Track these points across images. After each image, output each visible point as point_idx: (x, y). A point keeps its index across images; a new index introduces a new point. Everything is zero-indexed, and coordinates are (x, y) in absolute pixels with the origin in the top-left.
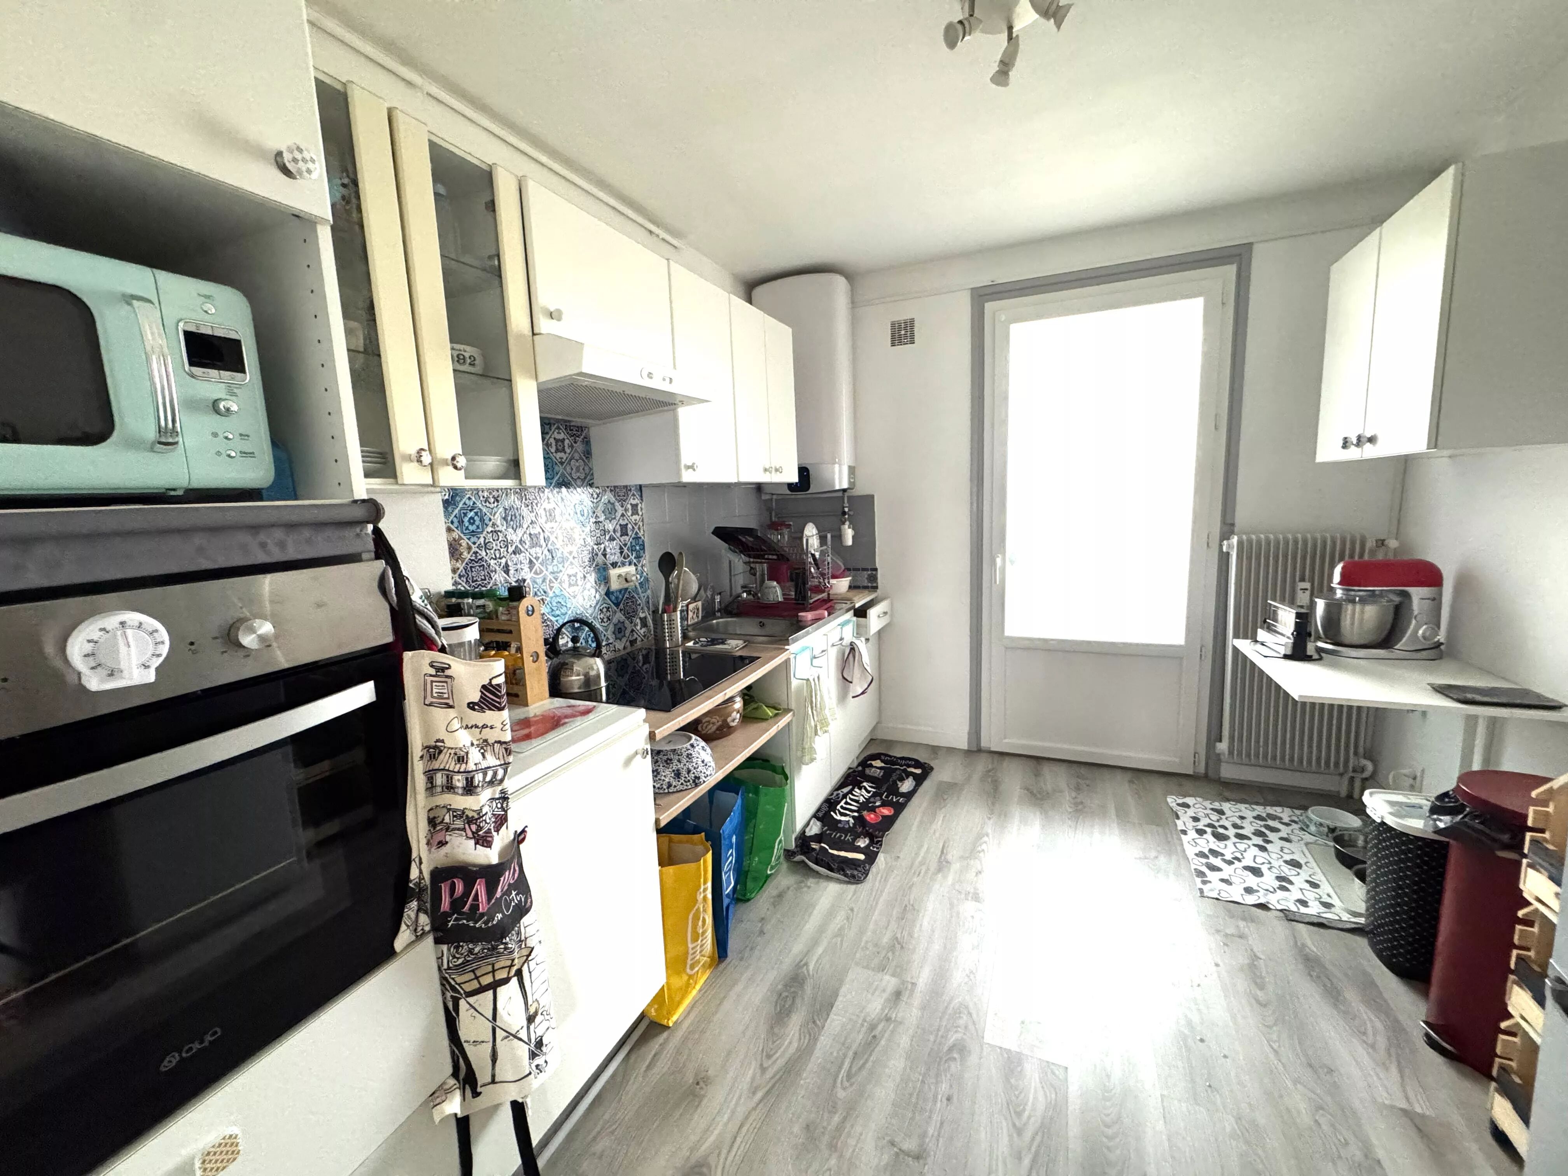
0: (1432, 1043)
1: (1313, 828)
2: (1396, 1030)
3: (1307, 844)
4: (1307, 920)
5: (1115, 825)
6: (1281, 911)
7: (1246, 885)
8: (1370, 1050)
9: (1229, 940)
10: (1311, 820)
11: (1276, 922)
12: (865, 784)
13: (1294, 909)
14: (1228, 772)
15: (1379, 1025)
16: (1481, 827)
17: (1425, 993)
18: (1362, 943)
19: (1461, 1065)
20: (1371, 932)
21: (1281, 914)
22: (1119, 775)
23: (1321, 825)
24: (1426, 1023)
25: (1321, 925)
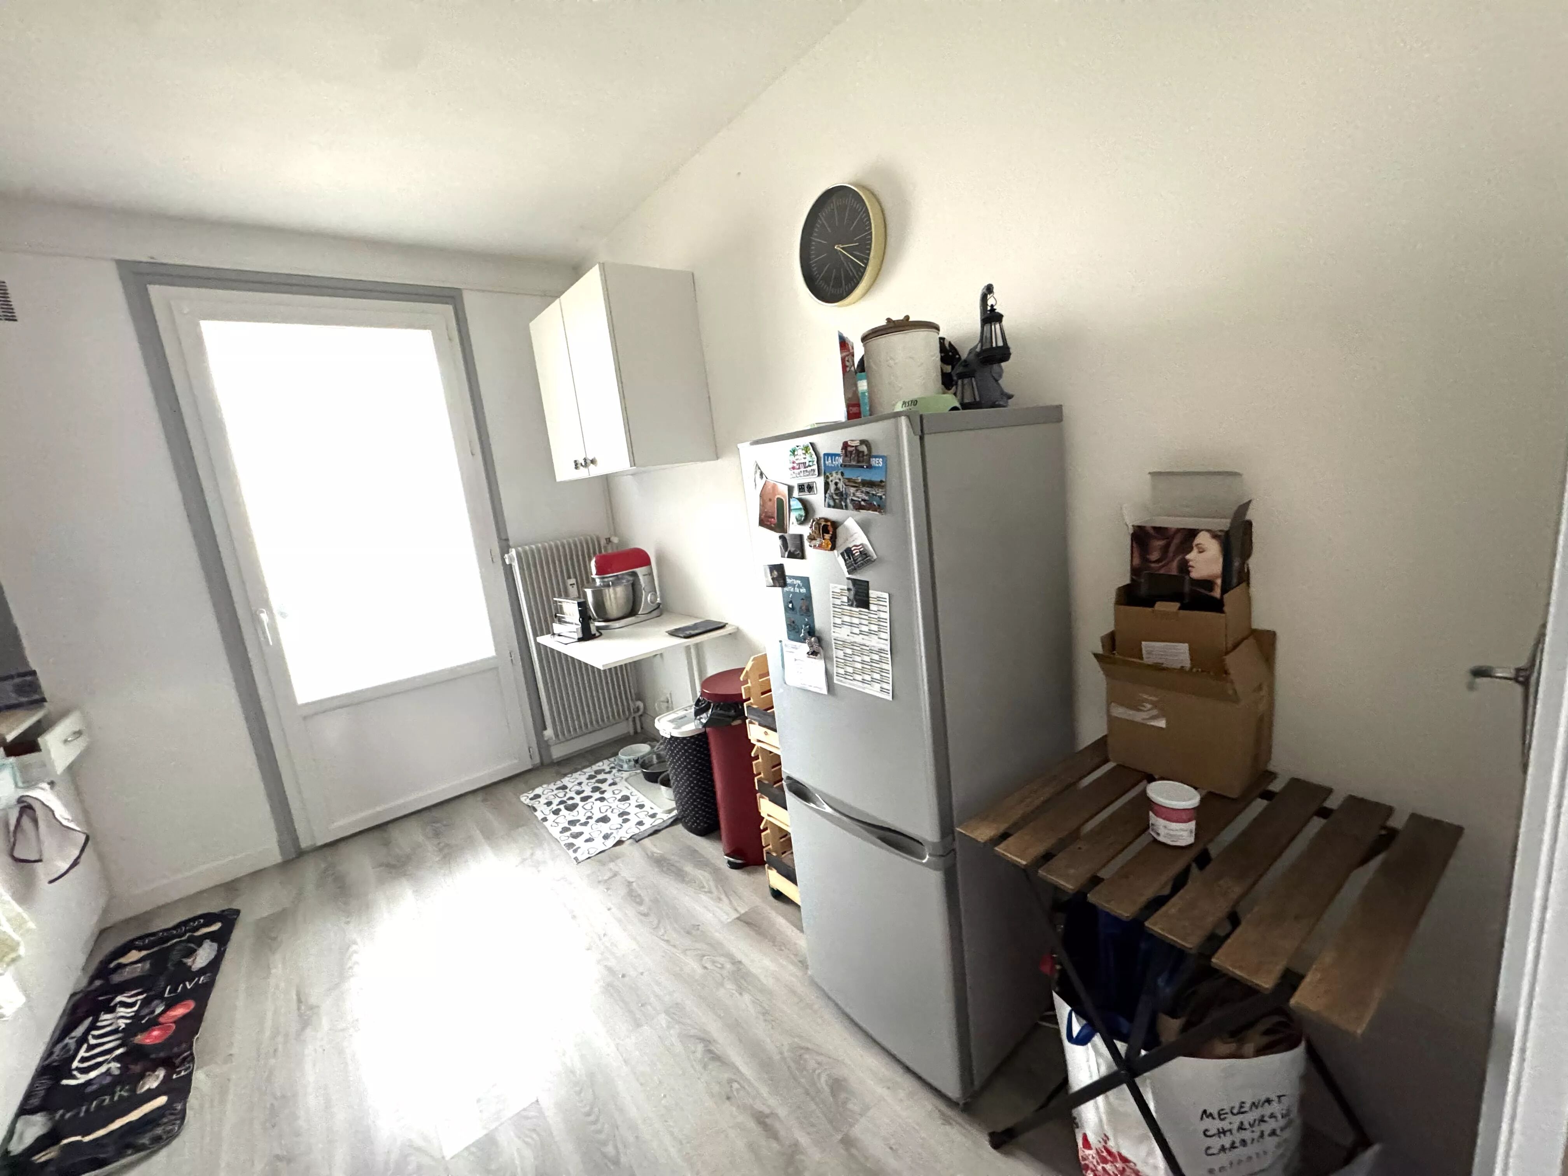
0: (733, 866)
1: (625, 766)
2: (716, 871)
3: (626, 780)
4: (647, 835)
5: (487, 848)
6: (631, 838)
7: (602, 835)
8: (709, 894)
9: (607, 884)
10: (622, 761)
11: (631, 848)
12: (119, 999)
13: (637, 831)
14: (557, 752)
15: (706, 874)
16: (721, 712)
17: (719, 838)
18: (680, 828)
19: (749, 868)
20: (683, 817)
21: (631, 841)
22: (470, 800)
23: (630, 761)
24: (727, 855)
25: (656, 832)
